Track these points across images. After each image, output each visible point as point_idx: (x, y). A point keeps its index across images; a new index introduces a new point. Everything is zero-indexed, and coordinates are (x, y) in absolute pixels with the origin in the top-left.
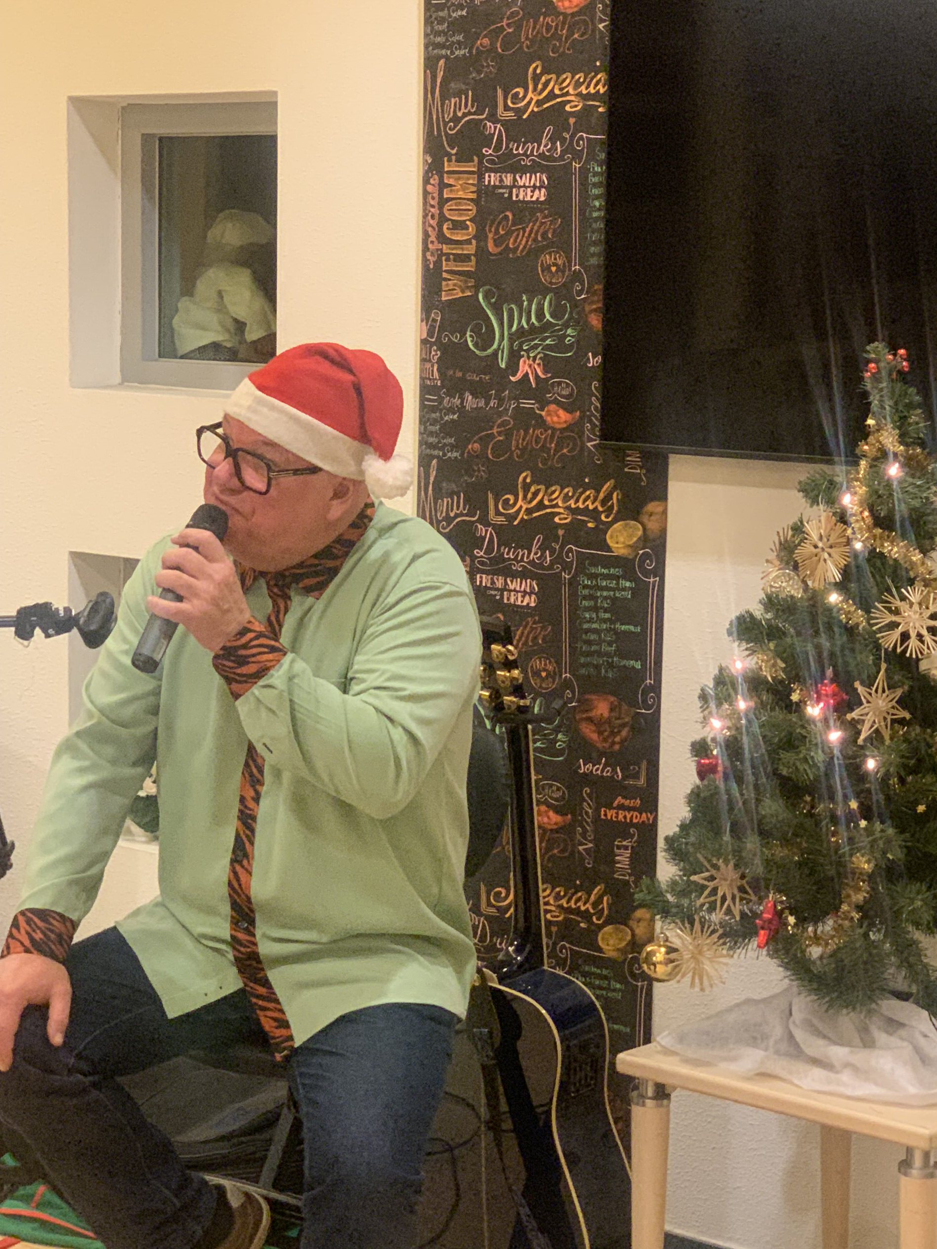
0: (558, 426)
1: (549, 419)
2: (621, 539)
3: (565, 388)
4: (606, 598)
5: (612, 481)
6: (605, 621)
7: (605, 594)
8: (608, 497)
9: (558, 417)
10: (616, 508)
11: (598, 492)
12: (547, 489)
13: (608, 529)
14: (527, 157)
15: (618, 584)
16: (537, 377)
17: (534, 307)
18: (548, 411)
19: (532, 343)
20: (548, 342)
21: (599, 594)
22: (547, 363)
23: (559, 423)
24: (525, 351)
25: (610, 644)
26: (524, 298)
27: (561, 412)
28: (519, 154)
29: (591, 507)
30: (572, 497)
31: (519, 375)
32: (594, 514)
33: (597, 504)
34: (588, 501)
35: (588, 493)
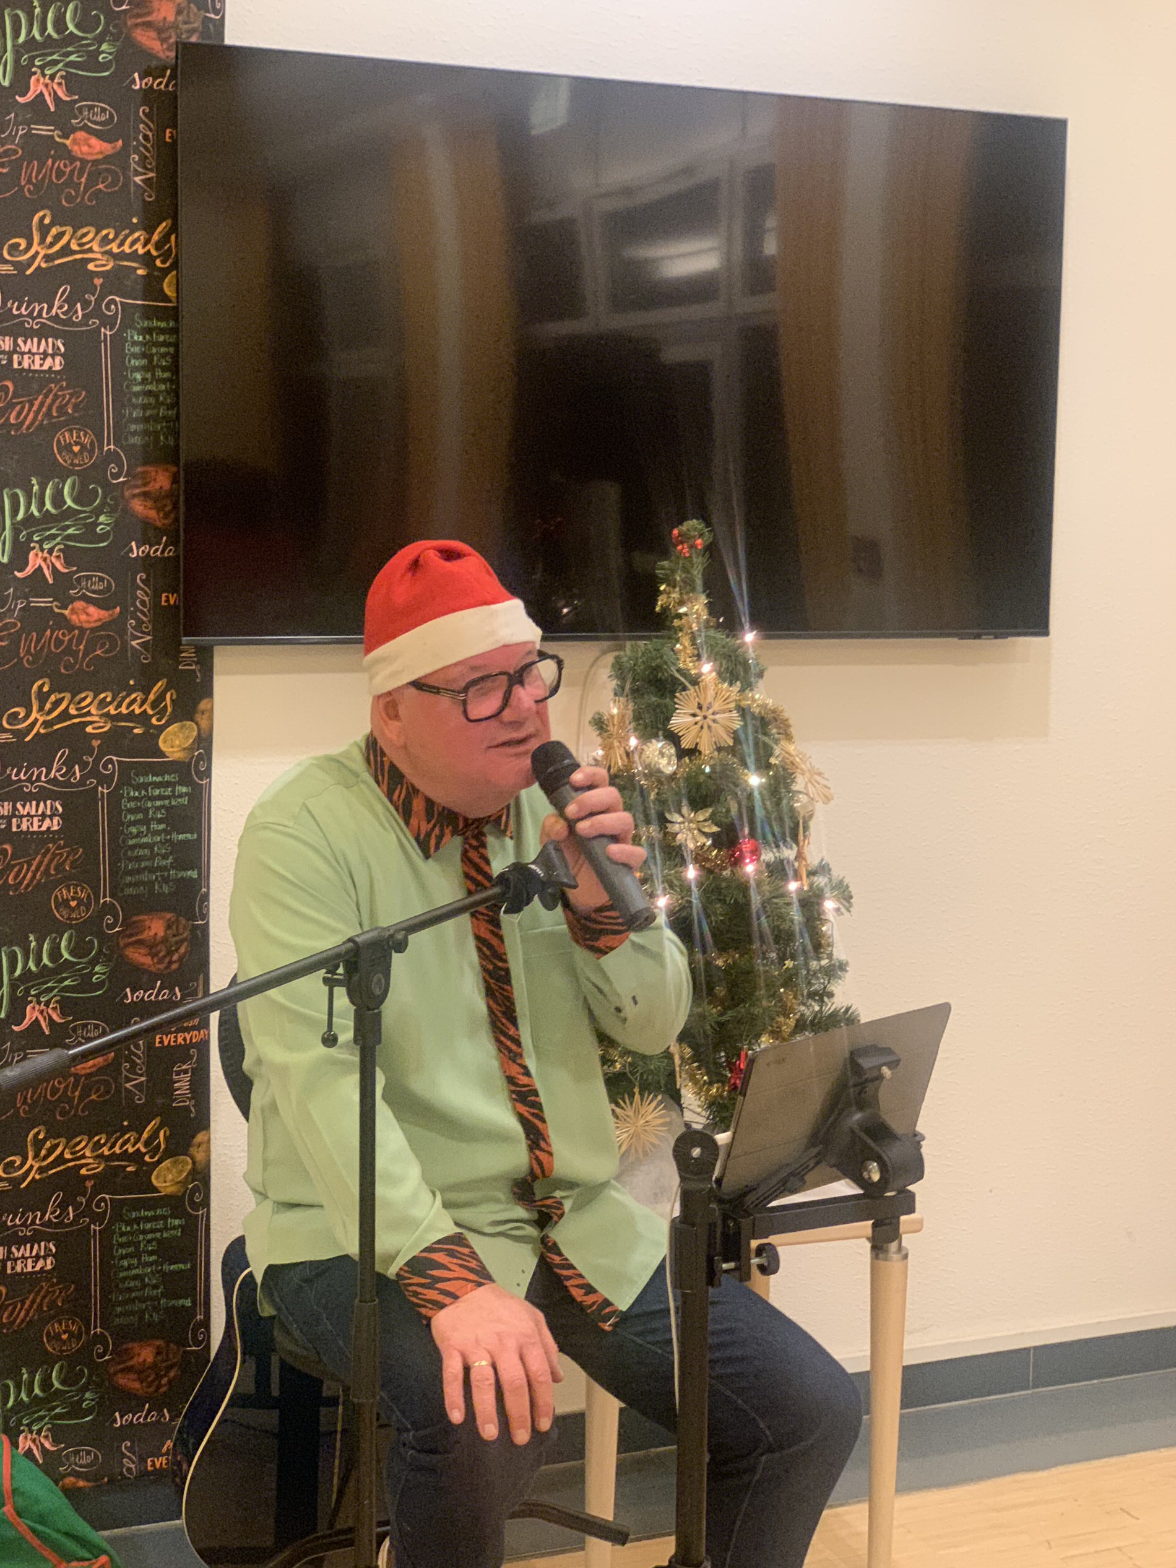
0: (86, 626)
1: (74, 617)
2: (177, 742)
3: (98, 582)
4: (158, 808)
5: (165, 680)
6: (158, 833)
7: (158, 803)
8: (161, 697)
9: (87, 614)
10: (169, 709)
11: (147, 691)
12: (73, 697)
13: (162, 732)
14: (33, 319)
15: (173, 791)
16: (55, 571)
17: (48, 492)
18: (73, 609)
19: (48, 533)
20: (70, 531)
21: (149, 804)
22: (69, 556)
23: (88, 622)
24: (37, 542)
25: (165, 857)
26: (34, 481)
27: (92, 609)
28: (20, 315)
29: (137, 711)
30: (110, 703)
31: (29, 570)
32: (144, 718)
33: (145, 706)
34: (135, 704)
35: (133, 696)
